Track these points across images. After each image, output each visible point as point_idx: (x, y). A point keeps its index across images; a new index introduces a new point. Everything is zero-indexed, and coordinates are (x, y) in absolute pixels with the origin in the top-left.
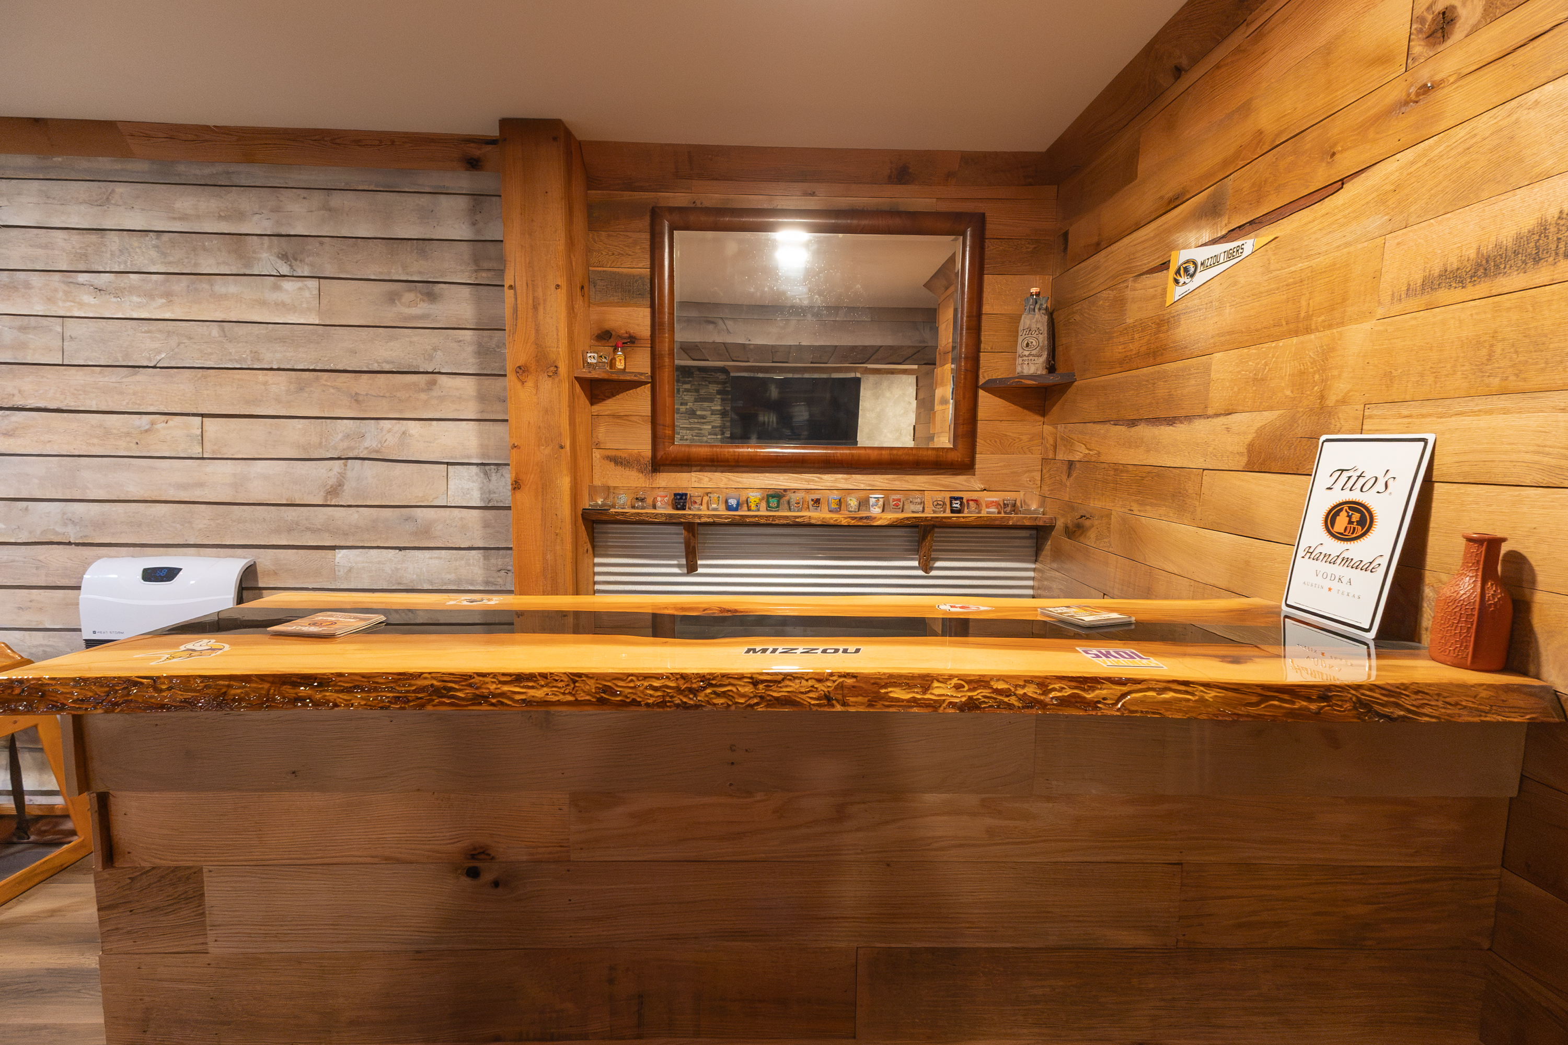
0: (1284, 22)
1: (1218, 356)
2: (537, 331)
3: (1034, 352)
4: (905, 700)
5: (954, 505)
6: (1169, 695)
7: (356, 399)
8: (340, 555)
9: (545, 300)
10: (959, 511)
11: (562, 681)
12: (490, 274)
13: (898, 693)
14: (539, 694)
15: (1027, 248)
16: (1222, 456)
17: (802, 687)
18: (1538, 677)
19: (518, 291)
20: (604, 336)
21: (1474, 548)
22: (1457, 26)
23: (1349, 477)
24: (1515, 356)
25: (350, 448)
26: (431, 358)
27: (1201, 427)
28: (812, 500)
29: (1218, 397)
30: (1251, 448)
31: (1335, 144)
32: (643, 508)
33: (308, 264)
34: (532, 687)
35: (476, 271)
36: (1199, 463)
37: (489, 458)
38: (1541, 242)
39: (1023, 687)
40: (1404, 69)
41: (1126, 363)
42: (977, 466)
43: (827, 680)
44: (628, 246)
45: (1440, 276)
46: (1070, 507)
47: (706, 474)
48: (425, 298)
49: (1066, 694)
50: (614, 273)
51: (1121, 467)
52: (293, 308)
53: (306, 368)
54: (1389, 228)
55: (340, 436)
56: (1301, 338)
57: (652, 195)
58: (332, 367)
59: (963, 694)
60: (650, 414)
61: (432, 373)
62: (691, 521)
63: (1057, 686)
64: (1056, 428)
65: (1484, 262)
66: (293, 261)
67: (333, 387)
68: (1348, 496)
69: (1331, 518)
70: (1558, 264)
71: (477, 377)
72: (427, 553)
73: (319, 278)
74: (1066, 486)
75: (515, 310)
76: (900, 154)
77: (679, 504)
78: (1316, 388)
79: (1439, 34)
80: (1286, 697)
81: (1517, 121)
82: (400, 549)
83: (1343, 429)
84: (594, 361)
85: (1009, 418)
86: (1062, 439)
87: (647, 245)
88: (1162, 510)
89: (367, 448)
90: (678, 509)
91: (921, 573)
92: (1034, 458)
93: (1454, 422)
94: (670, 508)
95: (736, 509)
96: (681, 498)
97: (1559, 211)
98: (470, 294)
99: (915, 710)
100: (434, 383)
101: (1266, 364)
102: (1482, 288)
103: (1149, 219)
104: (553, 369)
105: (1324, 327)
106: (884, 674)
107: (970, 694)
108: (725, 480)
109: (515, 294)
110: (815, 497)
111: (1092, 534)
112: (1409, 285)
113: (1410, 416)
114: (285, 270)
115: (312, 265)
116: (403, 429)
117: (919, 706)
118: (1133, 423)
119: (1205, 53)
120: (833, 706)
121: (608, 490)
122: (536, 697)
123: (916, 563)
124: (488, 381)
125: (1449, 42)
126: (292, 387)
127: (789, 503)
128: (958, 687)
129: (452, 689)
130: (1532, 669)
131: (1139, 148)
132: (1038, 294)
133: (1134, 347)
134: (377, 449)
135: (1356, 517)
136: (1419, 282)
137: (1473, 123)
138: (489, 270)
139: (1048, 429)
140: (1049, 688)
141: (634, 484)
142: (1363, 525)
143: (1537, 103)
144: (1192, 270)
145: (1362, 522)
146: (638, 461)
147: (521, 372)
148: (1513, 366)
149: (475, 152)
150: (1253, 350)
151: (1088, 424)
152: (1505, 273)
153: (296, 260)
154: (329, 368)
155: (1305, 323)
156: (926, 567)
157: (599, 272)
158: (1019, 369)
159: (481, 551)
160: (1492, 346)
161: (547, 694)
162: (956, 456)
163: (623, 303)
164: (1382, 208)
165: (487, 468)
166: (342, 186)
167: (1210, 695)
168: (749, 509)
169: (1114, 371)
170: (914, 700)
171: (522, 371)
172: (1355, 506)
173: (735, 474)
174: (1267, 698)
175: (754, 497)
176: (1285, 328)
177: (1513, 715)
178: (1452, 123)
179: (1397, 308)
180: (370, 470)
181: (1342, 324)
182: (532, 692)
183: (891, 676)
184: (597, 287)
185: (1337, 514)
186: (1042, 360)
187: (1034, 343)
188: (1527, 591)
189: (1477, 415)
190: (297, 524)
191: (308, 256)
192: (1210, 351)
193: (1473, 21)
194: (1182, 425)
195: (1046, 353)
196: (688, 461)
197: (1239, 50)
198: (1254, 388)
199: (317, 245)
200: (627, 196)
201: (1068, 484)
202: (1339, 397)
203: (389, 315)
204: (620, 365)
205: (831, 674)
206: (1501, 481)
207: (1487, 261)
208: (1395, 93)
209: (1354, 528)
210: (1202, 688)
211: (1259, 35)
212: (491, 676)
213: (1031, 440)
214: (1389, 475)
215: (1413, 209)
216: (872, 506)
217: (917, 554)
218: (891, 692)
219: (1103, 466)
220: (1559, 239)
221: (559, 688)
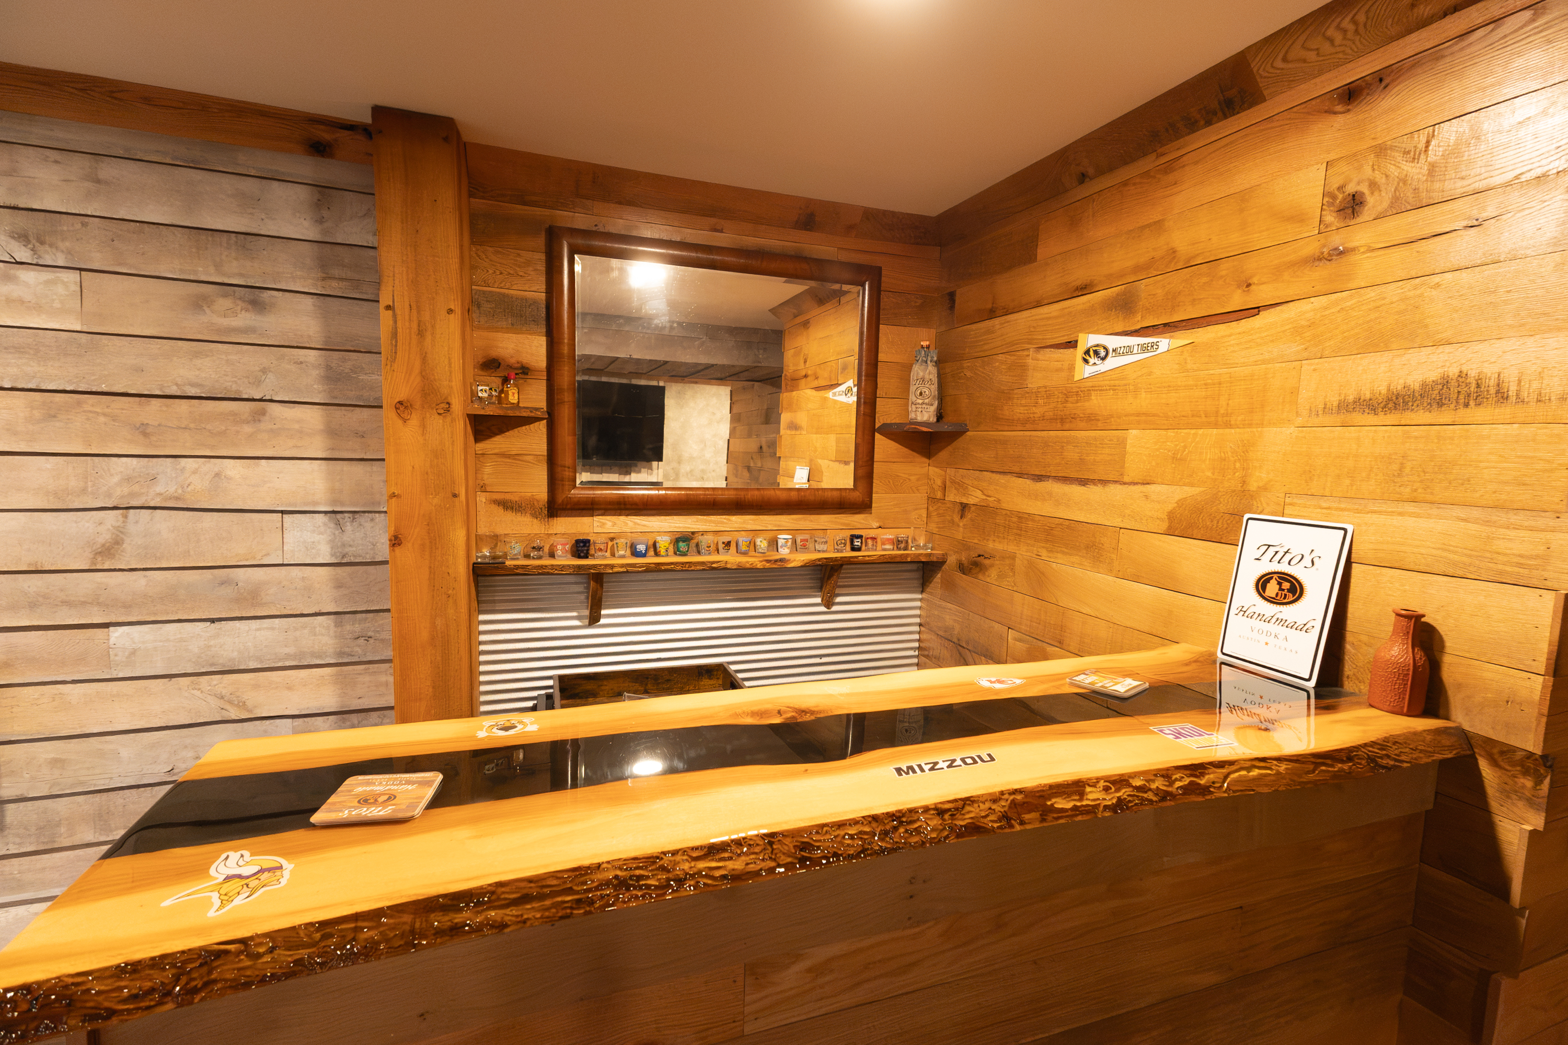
0: (1196, 163)
1: (1133, 433)
2: (424, 360)
3: (927, 401)
4: (1070, 809)
5: (856, 543)
6: (1255, 773)
7: (144, 431)
8: (116, 634)
9: (433, 327)
10: (859, 549)
11: (758, 845)
12: (342, 284)
13: (1061, 803)
14: (737, 865)
15: (916, 302)
16: (1141, 519)
17: (981, 811)
18: (1447, 718)
19: (398, 312)
20: (491, 365)
21: (1404, 622)
22: (1366, 208)
23: (1277, 552)
24: (1422, 474)
25: (132, 495)
26: (258, 383)
27: (1115, 492)
28: (723, 543)
29: (1133, 468)
30: (1171, 516)
31: (1251, 277)
32: (540, 558)
33: (63, 251)
34: (730, 859)
35: (324, 279)
36: (1118, 522)
37: (342, 504)
38: (1444, 391)
39: (1153, 781)
40: (1317, 232)
41: (1028, 423)
42: (873, 505)
43: (1000, 799)
44: (520, 267)
45: (1355, 402)
46: (964, 546)
47: (608, 518)
48: (250, 307)
49: (1186, 783)
50: (504, 295)
51: (1026, 516)
52: (38, 308)
53: (61, 388)
54: (1305, 355)
55: (116, 479)
56: (1221, 431)
57: (547, 212)
58: (104, 388)
59: (1112, 796)
60: (545, 453)
61: (261, 400)
62: (602, 571)
63: (1177, 776)
64: (946, 472)
65: (1394, 398)
66: (37, 244)
67: (104, 415)
68: (1275, 567)
69: (1261, 584)
70: (1459, 410)
71: (324, 407)
72: (254, 624)
73: (81, 270)
74: (958, 526)
75: (394, 335)
76: (809, 201)
77: (582, 551)
78: (1237, 474)
79: (1350, 211)
80: (1329, 762)
81: (1421, 295)
82: (213, 621)
83: (1264, 512)
84: (485, 395)
85: (902, 460)
86: (953, 482)
87: (542, 267)
88: (1075, 559)
89: (160, 494)
90: (580, 557)
91: (823, 609)
92: (920, 497)
93: (1369, 518)
94: (569, 556)
95: (644, 555)
96: (584, 546)
97: (1458, 371)
98: (314, 305)
99: (1079, 818)
100: (263, 413)
101: (1185, 447)
102: (1392, 418)
103: (1052, 300)
104: (445, 406)
105: (1243, 425)
106: (1045, 785)
107: (1118, 795)
108: (630, 524)
109: (395, 316)
110: (726, 539)
111: (993, 574)
112: (1325, 404)
113: (1329, 508)
114: (23, 254)
115: (69, 252)
116: (216, 470)
117: (1082, 813)
118: (1039, 478)
119: (1111, 169)
120: (1012, 826)
121: (495, 539)
122: (736, 869)
123: (819, 600)
124: (339, 413)
125: (1359, 220)
126: (37, 414)
127: (697, 545)
128: (1106, 789)
129: (640, 878)
130: (1442, 712)
131: (1038, 235)
132: (928, 347)
133: (1038, 411)
134: (176, 495)
135: (1286, 585)
136: (1335, 404)
137: (1383, 288)
138: (342, 279)
139: (934, 471)
140: (1173, 778)
141: (526, 531)
142: (1294, 593)
143: (1438, 285)
144: (1103, 354)
145: (1292, 590)
146: (533, 507)
147: (402, 408)
148: (1421, 481)
149: (326, 135)
150: (1171, 433)
151: (985, 473)
152: (1412, 410)
153: (42, 243)
154: (99, 390)
155: (1225, 419)
156: (828, 603)
157: (484, 292)
158: (912, 416)
159: (332, 617)
160: (1402, 464)
161: (747, 864)
162: (857, 496)
163: (513, 329)
164: (1298, 338)
165: (339, 516)
166: (121, 153)
167: (1283, 767)
168: (657, 554)
169: (1015, 428)
170: (1075, 808)
171: (402, 406)
172: (1283, 577)
173: (638, 517)
174: (1317, 765)
175: (664, 542)
176: (1204, 419)
177: (1446, 752)
178: (1363, 285)
179: (1316, 421)
180: (163, 522)
181: (1262, 425)
182: (730, 865)
183: (1051, 787)
184: (482, 309)
185: (1268, 581)
186: (933, 409)
187: (927, 393)
188: (1436, 653)
189: (1391, 515)
190: (45, 597)
191: (63, 240)
192: (1124, 427)
193: (1380, 209)
194: (1095, 487)
195: (937, 402)
196: (592, 504)
197: (1146, 174)
198: (1174, 466)
199: (79, 226)
200: (519, 210)
201: (961, 524)
202: (1261, 484)
203: (193, 325)
204: (513, 397)
205: (1002, 793)
206: (1412, 567)
207: (1397, 398)
208: (1311, 248)
209: (1285, 595)
210: (1275, 762)
211: (1168, 168)
212: (680, 853)
213: (918, 480)
214: (1313, 555)
215: (1327, 344)
216: (781, 547)
217: (821, 591)
218: (1055, 803)
219: (1004, 512)
220: (1459, 392)
221: (756, 853)
